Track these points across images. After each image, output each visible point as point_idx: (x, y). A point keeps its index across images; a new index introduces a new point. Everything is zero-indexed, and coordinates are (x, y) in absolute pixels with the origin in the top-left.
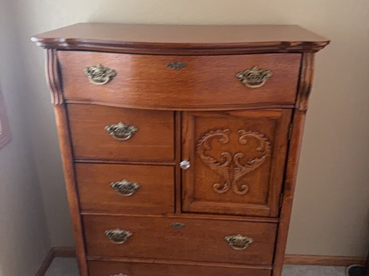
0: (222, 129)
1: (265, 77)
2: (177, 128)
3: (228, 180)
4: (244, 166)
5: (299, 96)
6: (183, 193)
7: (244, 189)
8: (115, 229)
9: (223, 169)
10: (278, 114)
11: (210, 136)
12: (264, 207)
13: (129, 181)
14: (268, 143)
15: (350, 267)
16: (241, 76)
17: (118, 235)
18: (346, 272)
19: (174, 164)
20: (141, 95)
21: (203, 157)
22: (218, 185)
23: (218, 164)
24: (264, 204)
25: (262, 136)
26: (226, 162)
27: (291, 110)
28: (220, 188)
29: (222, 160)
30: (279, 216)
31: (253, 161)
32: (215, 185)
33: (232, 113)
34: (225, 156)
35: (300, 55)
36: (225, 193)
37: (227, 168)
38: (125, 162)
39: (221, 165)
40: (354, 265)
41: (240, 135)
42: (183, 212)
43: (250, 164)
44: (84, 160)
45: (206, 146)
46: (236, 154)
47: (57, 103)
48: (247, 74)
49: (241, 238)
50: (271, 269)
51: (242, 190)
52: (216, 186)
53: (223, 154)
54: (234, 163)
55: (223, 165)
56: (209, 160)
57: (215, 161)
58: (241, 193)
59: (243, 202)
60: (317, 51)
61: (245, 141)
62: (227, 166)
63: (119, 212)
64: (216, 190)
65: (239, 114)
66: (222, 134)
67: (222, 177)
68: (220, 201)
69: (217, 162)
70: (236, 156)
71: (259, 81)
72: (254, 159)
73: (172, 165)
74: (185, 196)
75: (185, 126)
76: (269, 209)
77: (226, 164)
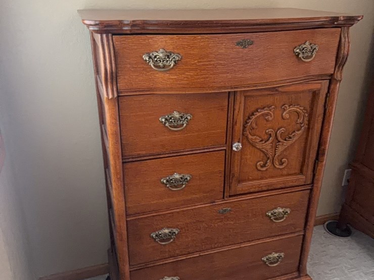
0: (269, 107)
1: (315, 50)
2: (230, 110)
3: (271, 157)
4: (285, 140)
5: (337, 66)
6: (231, 177)
7: (283, 163)
8: (162, 228)
9: (267, 146)
10: (318, 86)
11: (258, 114)
12: (300, 176)
13: (180, 174)
14: (307, 115)
15: (326, 223)
16: (298, 51)
17: (165, 234)
18: (324, 228)
19: (225, 148)
20: (207, 78)
21: (250, 137)
22: (262, 163)
23: (264, 142)
24: (299, 174)
25: (302, 108)
26: (271, 139)
27: (328, 81)
28: (264, 166)
29: (266, 137)
30: (313, 183)
31: (293, 134)
32: (258, 164)
33: (280, 89)
34: (270, 133)
35: (340, 29)
36: (267, 170)
37: (271, 144)
38: (177, 154)
39: (265, 142)
40: (330, 221)
41: (284, 110)
42: (230, 196)
43: (290, 138)
44: (133, 158)
45: (254, 125)
46: (279, 129)
47: (110, 97)
48: (302, 49)
49: (281, 210)
50: (303, 233)
51: (282, 164)
52: (260, 164)
53: (267, 131)
54: (277, 139)
55: (267, 143)
56: (255, 138)
57: (261, 139)
58: (281, 167)
59: (282, 175)
60: (352, 24)
61: (287, 116)
62: (271, 143)
63: (168, 209)
64: (259, 168)
65: (286, 89)
66: (269, 112)
67: (266, 155)
68: (262, 178)
69: (262, 141)
70: (278, 132)
71: (310, 54)
72: (294, 132)
73: (224, 150)
74: (232, 180)
75: (237, 107)
76: (304, 177)
77: (270, 141)
